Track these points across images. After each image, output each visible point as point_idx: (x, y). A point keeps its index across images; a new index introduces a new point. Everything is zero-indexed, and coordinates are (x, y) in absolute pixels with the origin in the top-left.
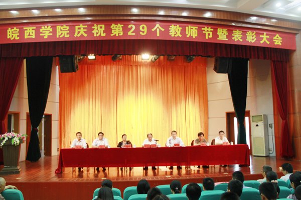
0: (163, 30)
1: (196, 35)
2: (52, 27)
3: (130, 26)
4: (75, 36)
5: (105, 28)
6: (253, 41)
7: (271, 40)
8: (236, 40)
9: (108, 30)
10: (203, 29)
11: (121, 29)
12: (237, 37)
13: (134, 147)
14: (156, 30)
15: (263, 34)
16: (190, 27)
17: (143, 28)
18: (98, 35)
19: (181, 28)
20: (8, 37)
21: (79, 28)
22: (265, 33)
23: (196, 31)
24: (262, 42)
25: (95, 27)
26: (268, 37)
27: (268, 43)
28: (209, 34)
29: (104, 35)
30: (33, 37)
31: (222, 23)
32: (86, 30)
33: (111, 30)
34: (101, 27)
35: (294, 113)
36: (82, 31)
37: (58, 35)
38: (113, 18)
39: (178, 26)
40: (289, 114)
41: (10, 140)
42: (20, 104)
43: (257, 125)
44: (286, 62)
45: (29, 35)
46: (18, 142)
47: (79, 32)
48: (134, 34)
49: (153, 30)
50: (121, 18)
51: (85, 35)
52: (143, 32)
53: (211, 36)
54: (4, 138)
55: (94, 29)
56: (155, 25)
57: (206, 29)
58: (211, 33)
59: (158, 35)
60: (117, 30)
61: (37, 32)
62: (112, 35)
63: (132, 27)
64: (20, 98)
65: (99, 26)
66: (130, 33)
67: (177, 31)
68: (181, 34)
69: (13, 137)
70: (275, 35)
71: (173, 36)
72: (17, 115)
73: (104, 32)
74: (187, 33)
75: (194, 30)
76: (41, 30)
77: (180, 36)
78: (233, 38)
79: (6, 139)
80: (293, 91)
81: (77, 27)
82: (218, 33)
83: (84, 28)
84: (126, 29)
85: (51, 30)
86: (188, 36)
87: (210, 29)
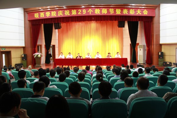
0: (92, 11)
1: (106, 13)
2: (50, 12)
3: (79, 11)
4: (58, 15)
5: (70, 12)
6: (133, 14)
7: (142, 12)
8: (125, 13)
9: (71, 13)
10: (109, 10)
11: (76, 12)
12: (125, 12)
13: (83, 58)
14: (89, 12)
15: (138, 10)
16: (104, 9)
17: (84, 11)
18: (67, 15)
19: (100, 10)
20: (35, 17)
21: (60, 12)
22: (139, 10)
23: (106, 11)
24: (137, 14)
25: (66, 11)
26: (141, 11)
27: (140, 14)
28: (112, 12)
29: (69, 14)
30: (44, 16)
31: (118, 7)
32: (62, 13)
33: (72, 12)
34: (68, 12)
35: (153, 45)
36: (61, 13)
37: (52, 15)
38: (72, 8)
39: (99, 9)
40: (151, 45)
41: (37, 55)
42: (42, 41)
43: (140, 50)
44: (151, 22)
45: (42, 16)
46: (40, 56)
47: (60, 14)
48: (81, 14)
49: (88, 11)
50: (75, 7)
51: (62, 15)
52: (84, 13)
53: (113, 13)
54: (35, 55)
55: (65, 12)
56: (89, 10)
57: (111, 10)
58: (113, 11)
59: (90, 13)
60: (74, 12)
61: (45, 14)
62: (72, 14)
63: (80, 11)
64: (41, 39)
65: (67, 11)
66: (79, 13)
67: (98, 11)
68: (100, 12)
69: (38, 55)
70: (144, 10)
71: (96, 13)
72: (41, 46)
73: (69, 13)
74: (102, 12)
75: (105, 10)
76: (46, 14)
77: (100, 13)
78: (123, 13)
79: (36, 55)
80: (153, 35)
81: (59, 12)
82: (116, 11)
83: (62, 12)
84: (77, 12)
85: (50, 13)
86: (103, 13)
87: (112, 10)
